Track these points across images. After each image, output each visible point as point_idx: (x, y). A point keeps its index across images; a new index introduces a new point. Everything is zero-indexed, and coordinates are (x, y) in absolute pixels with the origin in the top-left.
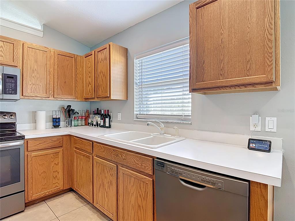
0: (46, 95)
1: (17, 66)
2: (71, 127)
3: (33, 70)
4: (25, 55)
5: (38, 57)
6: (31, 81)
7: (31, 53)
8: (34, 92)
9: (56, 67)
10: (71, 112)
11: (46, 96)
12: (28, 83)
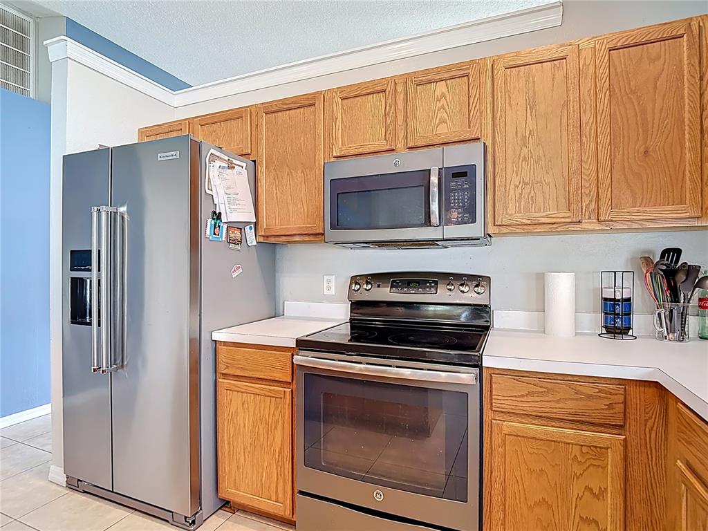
0: (570, 214)
1: (479, 139)
2: (679, 340)
3: (524, 138)
4: (497, 95)
5: (536, 89)
6: (517, 176)
7: (516, 83)
8: (527, 210)
9: (604, 101)
10: (681, 277)
11: (569, 217)
12: (508, 181)
